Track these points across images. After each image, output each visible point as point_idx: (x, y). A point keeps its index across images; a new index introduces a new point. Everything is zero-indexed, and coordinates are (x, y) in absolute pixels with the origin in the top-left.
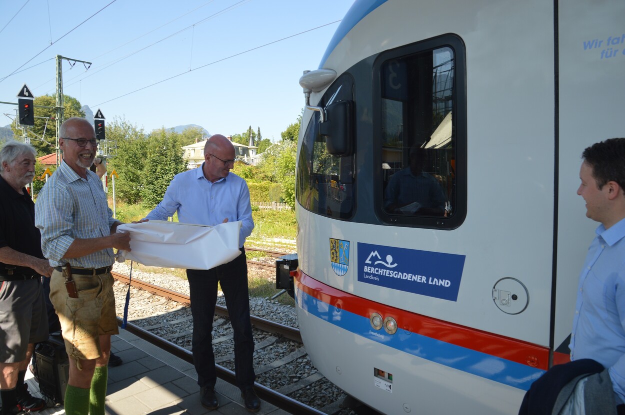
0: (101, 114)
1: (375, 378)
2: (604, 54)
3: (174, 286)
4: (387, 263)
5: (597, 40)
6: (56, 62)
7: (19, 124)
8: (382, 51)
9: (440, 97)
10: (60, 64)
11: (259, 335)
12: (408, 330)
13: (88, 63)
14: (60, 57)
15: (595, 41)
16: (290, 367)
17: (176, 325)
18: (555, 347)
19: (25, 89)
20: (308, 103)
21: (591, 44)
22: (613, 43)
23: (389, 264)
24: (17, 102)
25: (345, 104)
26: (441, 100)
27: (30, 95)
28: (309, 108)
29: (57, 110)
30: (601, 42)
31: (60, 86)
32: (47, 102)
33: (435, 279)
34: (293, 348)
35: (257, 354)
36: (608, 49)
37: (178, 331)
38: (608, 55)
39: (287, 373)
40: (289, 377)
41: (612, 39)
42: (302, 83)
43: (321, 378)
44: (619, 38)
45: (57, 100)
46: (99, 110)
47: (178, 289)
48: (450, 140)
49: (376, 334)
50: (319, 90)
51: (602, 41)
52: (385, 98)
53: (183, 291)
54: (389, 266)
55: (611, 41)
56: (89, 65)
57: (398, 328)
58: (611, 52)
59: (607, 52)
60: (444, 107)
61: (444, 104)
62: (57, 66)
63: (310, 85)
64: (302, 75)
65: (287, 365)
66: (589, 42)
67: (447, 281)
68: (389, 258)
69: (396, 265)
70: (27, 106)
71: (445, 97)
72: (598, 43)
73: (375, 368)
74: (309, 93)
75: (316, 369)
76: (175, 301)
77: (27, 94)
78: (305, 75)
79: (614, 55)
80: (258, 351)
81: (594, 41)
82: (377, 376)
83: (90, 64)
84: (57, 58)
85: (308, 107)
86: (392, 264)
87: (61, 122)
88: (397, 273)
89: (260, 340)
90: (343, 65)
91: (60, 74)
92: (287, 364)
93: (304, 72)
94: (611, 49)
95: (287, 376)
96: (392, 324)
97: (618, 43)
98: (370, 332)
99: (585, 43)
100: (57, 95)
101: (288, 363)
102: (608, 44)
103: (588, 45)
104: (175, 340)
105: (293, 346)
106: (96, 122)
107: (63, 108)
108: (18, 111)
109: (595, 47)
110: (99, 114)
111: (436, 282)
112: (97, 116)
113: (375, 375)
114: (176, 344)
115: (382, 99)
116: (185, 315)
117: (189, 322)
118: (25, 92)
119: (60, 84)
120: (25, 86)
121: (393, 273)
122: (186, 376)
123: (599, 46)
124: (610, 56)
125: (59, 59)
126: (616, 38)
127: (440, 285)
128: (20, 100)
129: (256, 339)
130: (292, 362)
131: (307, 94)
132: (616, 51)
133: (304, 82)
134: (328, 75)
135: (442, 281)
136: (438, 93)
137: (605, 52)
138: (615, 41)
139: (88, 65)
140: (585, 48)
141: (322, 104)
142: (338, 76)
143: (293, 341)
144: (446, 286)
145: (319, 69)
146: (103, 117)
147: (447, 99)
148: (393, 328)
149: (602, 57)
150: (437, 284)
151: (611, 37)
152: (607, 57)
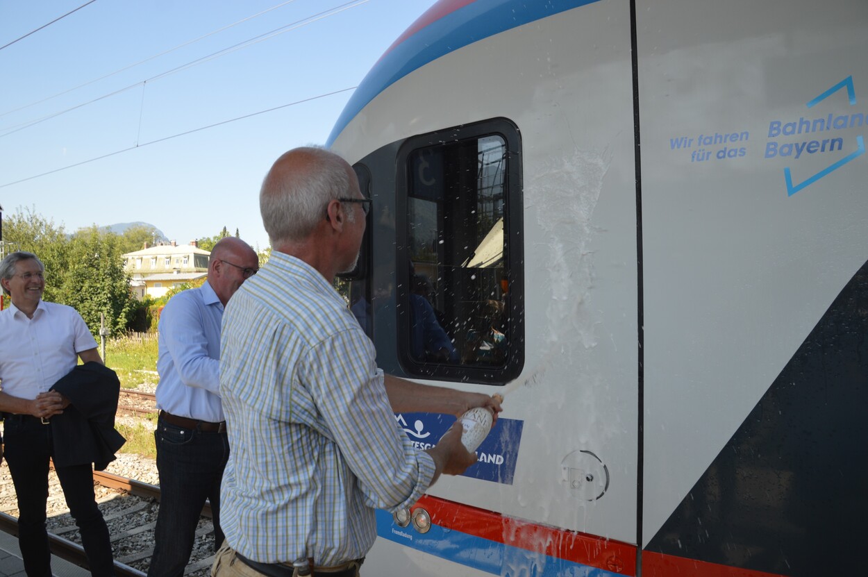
2: (696, 156)
4: (416, 432)
5: (686, 138)
8: (410, 136)
9: (487, 195)
12: (446, 526)
15: (684, 139)
18: (644, 545)
21: (679, 142)
22: (705, 144)
23: (419, 433)
26: (488, 199)
30: (691, 140)
33: (483, 454)
36: (700, 151)
38: (700, 157)
41: (704, 137)
44: (712, 137)
48: (501, 255)
49: (401, 533)
51: (692, 140)
52: (414, 197)
53: (117, 470)
54: (419, 436)
55: (702, 141)
57: (432, 524)
58: (704, 154)
59: (698, 154)
60: (492, 208)
61: (492, 204)
66: (677, 140)
67: (498, 456)
68: (419, 425)
69: (428, 434)
71: (495, 196)
72: (688, 141)
76: (105, 487)
79: (707, 159)
81: (682, 139)
86: (422, 433)
88: (430, 445)
90: (356, 152)
94: (703, 150)
96: (423, 518)
97: (710, 143)
98: (393, 530)
99: (672, 140)
102: (699, 144)
103: (675, 143)
109: (685, 147)
111: (483, 458)
115: (410, 198)
116: (119, 508)
117: (125, 519)
121: (424, 446)
123: (689, 146)
124: (702, 159)
126: (708, 138)
127: (489, 462)
132: (709, 153)
135: (492, 457)
136: (484, 191)
137: (696, 153)
138: (708, 141)
140: (673, 147)
144: (497, 463)
147: (496, 198)
148: (425, 525)
149: (693, 161)
150: (485, 461)
151: (702, 135)
152: (700, 160)
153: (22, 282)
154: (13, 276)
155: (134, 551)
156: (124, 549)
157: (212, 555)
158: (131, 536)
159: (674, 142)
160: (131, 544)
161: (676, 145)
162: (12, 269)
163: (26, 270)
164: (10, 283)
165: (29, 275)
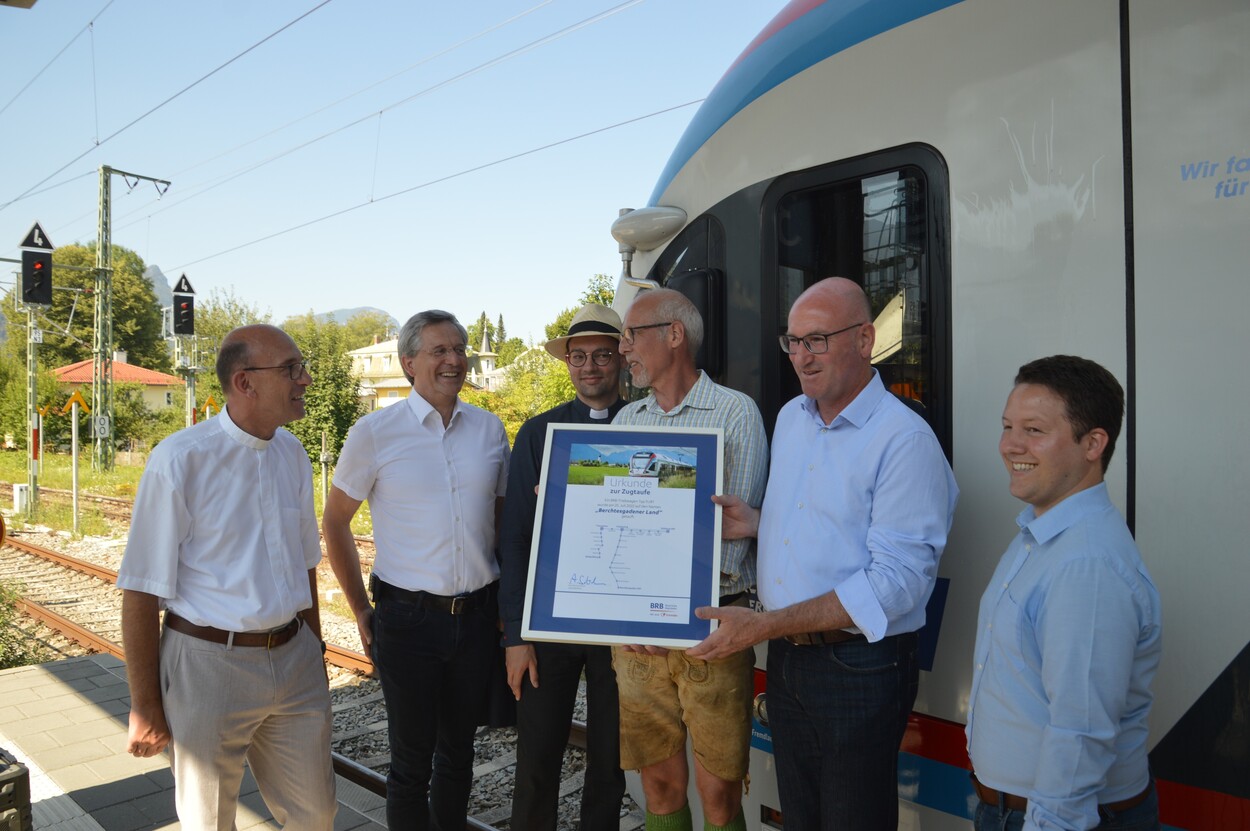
0: (187, 283)
1: (764, 826)
2: (1222, 190)
3: (334, 634)
5: (1207, 162)
6: (99, 179)
7: (21, 301)
8: (781, 174)
10: (107, 183)
11: (508, 736)
13: (163, 182)
14: (107, 170)
15: (1204, 165)
16: (575, 803)
17: (338, 715)
19: (37, 231)
20: (628, 273)
21: (1195, 169)
22: (1239, 170)
24: (20, 258)
25: (704, 276)
27: (47, 244)
28: (629, 283)
29: (98, 272)
30: (1214, 166)
31: (106, 227)
32: (77, 258)
34: (579, 763)
35: (507, 776)
36: (1229, 181)
37: (344, 726)
38: (1230, 191)
39: (568, 815)
40: (573, 823)
41: (1236, 161)
42: (617, 232)
43: (637, 825)
45: (99, 254)
46: (184, 277)
47: (342, 641)
48: (899, 347)
49: (763, 736)
50: (649, 248)
51: (1217, 165)
52: (787, 266)
53: (351, 644)
55: (1234, 166)
56: (165, 186)
58: (1236, 186)
59: (1227, 187)
62: (102, 187)
63: (632, 237)
64: (616, 216)
65: (567, 799)
66: (1192, 166)
70: (39, 266)
71: (881, 261)
72: (1210, 168)
73: (762, 806)
74: (631, 252)
75: (626, 806)
76: (335, 666)
77: (39, 242)
78: (624, 217)
79: (1242, 192)
80: (509, 769)
81: (1200, 164)
82: (766, 823)
83: (168, 183)
84: (102, 171)
85: (628, 280)
87: (105, 298)
89: (510, 747)
90: (700, 200)
91: (106, 204)
92: (568, 796)
93: (621, 211)
94: (1235, 180)
95: (569, 820)
97: (1246, 168)
99: (1183, 167)
100: (99, 245)
101: (571, 795)
102: (1229, 172)
103: (1189, 171)
104: (337, 745)
105: (578, 759)
106: (178, 300)
107: (110, 271)
108: (21, 276)
109: (1204, 176)
110: (184, 284)
112: (178, 288)
113: (763, 821)
114: (340, 753)
115: (781, 267)
116: (356, 694)
117: (364, 709)
118: (36, 237)
119: (105, 224)
120: (37, 226)
122: (370, 821)
123: (1212, 174)
124: (1234, 193)
125: (105, 174)
126: (1243, 161)
128: (25, 254)
129: (504, 744)
130: (577, 792)
131: (626, 254)
132: (1244, 184)
133: (621, 232)
134: (670, 217)
137: (1224, 185)
139: (162, 186)
140: (1185, 177)
141: (657, 274)
142: (690, 220)
143: (579, 750)
145: (651, 205)
146: (190, 290)
149: (1217, 196)
151: (1234, 158)
152: (1227, 194)
153: (432, 362)
154: (417, 352)
155: (378, 753)
156: (365, 749)
157: (481, 763)
158: (374, 733)
159: (1187, 169)
160: (373, 743)
161: (1190, 176)
162: (417, 340)
163: (438, 342)
164: (413, 365)
165: (442, 350)
